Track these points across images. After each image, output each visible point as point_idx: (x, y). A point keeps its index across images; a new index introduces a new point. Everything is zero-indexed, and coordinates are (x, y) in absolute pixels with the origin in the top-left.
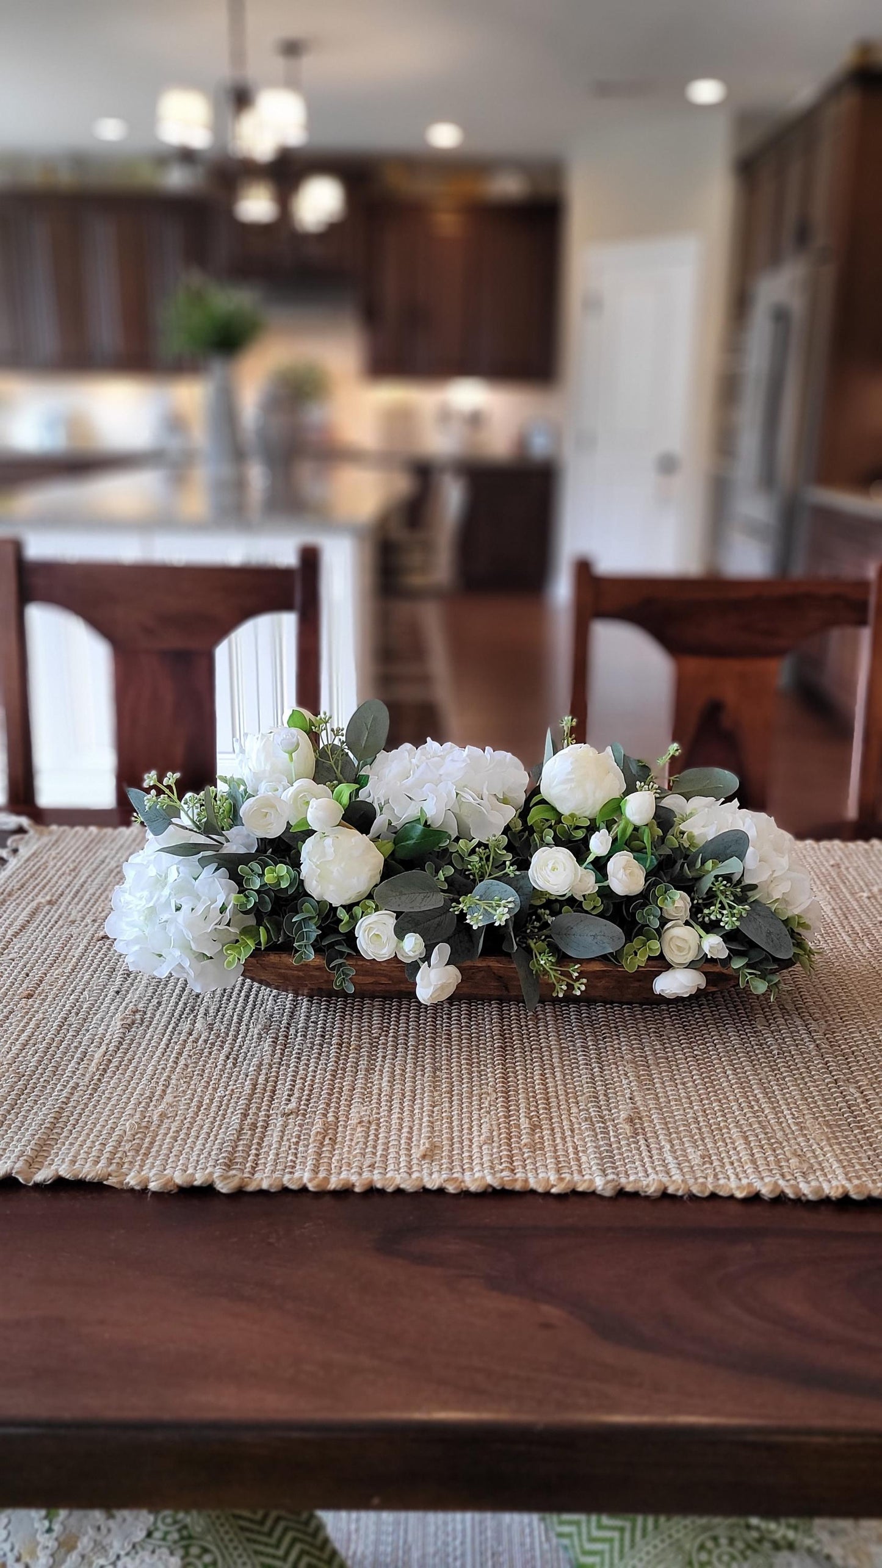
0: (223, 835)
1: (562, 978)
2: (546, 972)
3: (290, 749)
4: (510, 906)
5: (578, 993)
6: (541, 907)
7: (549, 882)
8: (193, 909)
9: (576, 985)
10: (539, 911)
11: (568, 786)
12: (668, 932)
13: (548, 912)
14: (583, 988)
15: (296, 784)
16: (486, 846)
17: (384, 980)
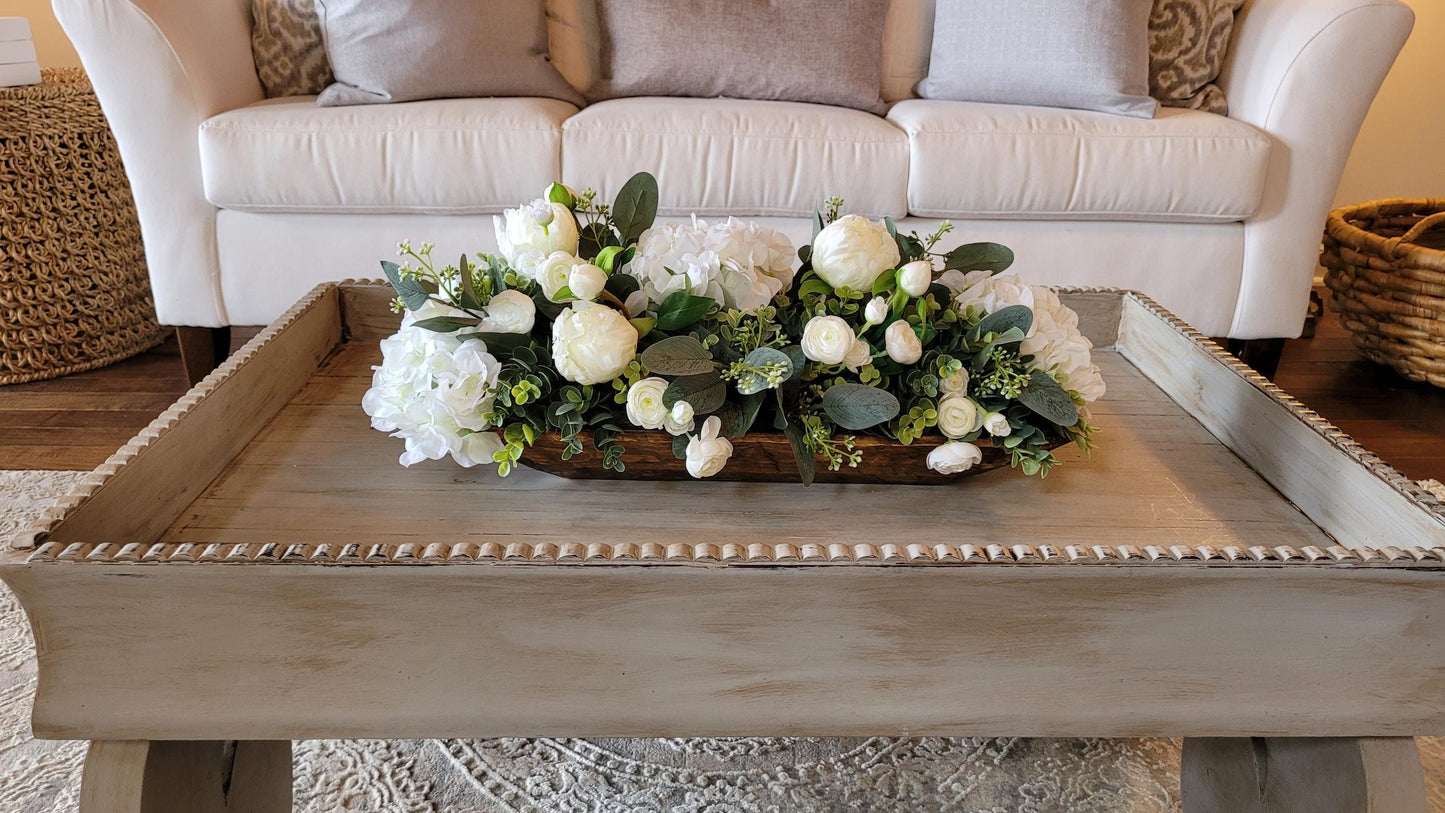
0: (482, 310)
1: (837, 451)
2: (820, 447)
3: (545, 221)
4: (784, 369)
5: (854, 465)
6: (812, 382)
7: (822, 351)
8: (450, 386)
9: (852, 457)
10: (812, 386)
11: (841, 257)
12: (946, 402)
13: (820, 387)
14: (859, 459)
15: (551, 257)
16: (754, 318)
17: (651, 459)
